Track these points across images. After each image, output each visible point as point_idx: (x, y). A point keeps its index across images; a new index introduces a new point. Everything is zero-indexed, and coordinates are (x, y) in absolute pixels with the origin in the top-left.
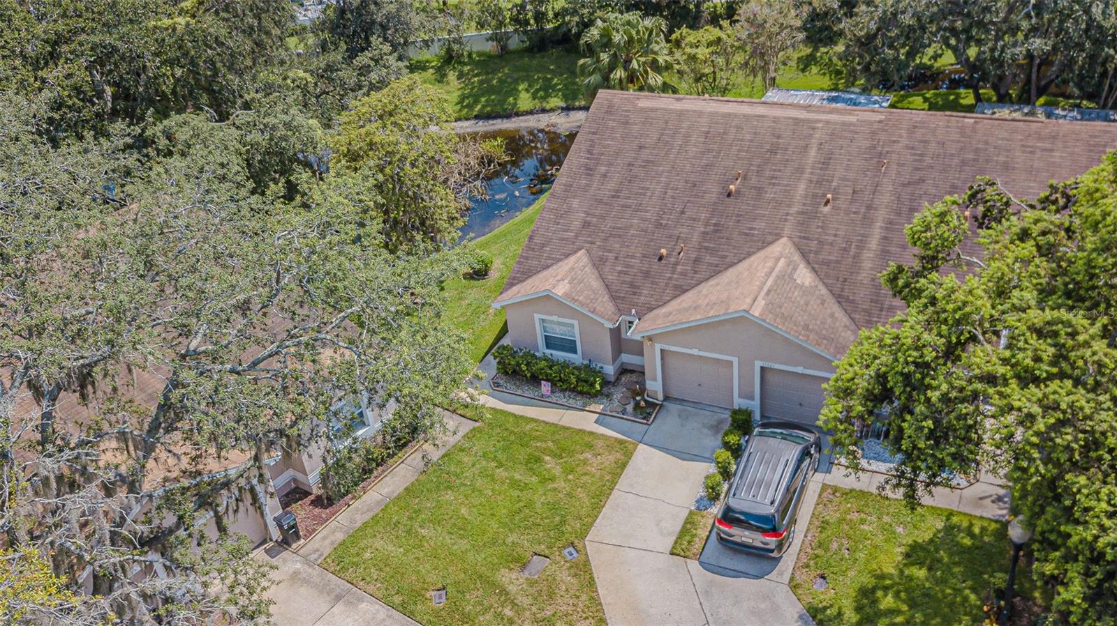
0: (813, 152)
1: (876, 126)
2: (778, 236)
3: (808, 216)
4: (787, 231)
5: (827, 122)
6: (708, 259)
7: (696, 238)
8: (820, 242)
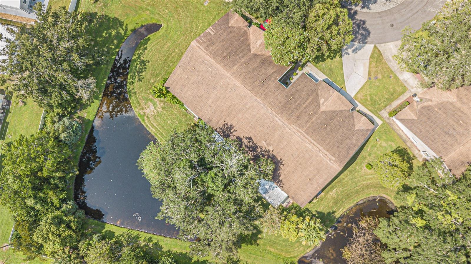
0: (308, 125)
1: (295, 124)
2: (322, 112)
3: (315, 113)
4: (320, 112)
5: (302, 130)
6: (335, 115)
7: (335, 120)
8: (316, 107)
